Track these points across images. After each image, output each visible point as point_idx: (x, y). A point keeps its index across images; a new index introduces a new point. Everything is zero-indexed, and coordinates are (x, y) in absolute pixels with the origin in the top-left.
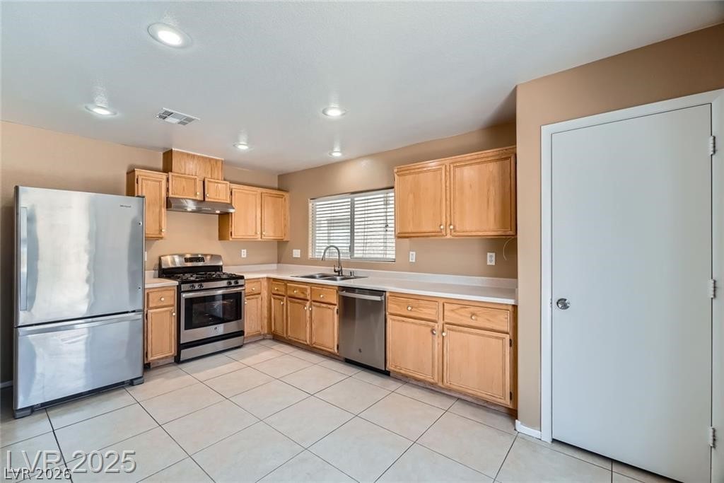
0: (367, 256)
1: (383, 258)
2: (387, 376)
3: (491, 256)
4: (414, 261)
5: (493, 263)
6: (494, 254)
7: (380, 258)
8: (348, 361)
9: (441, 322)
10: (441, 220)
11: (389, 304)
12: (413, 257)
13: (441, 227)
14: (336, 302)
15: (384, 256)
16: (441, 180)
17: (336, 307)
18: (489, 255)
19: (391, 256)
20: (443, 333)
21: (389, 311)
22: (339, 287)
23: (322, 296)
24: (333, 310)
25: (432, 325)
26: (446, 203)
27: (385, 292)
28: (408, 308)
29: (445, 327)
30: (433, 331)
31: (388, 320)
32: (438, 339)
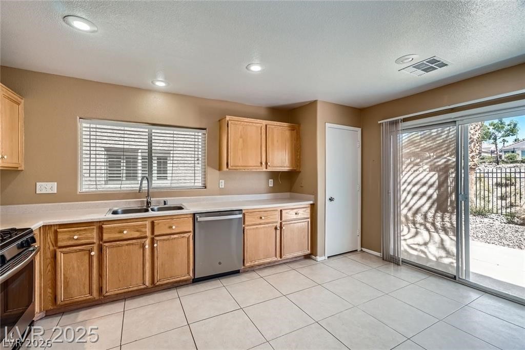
0: (174, 185)
1: (193, 186)
2: (239, 274)
3: (271, 181)
4: (223, 187)
5: (272, 185)
6: (272, 180)
7: (190, 187)
8: (196, 281)
9: (280, 221)
10: (261, 160)
11: (246, 219)
12: (222, 184)
13: (261, 163)
14: (191, 229)
15: (193, 184)
16: (261, 134)
17: (191, 234)
18: (270, 180)
19: (199, 184)
20: (281, 228)
21: (246, 223)
22: (194, 214)
23: (174, 227)
24: (188, 238)
25: (275, 224)
26: (264, 149)
27: (241, 210)
28: (261, 218)
29: (283, 223)
30: (276, 228)
31: (246, 230)
32: (278, 232)
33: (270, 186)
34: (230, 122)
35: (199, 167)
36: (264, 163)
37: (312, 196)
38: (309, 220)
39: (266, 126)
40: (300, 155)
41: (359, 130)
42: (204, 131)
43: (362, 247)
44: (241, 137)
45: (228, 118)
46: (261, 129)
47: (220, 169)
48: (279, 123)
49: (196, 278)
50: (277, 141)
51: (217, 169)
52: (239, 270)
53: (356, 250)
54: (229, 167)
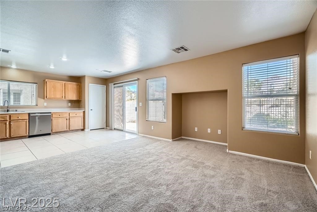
2: (50, 135)
8: (30, 137)
9: (69, 117)
10: (62, 95)
11: (53, 116)
12: (45, 104)
13: (62, 97)
14: (28, 118)
15: (31, 104)
16: (62, 86)
17: (28, 120)
18: (69, 103)
19: (34, 104)
20: (69, 119)
21: (53, 117)
22: (29, 113)
23: (20, 117)
24: (26, 121)
25: (66, 118)
26: (64, 91)
27: (51, 112)
28: (60, 115)
29: (70, 118)
30: (67, 119)
31: (53, 120)
32: (68, 121)
33: (69, 105)
34: (47, 82)
35: (34, 98)
36: (63, 97)
37: (84, 109)
38: (83, 117)
39: (65, 83)
40: (81, 95)
41: (105, 86)
42: (37, 84)
43: (106, 127)
44: (53, 87)
45: (46, 80)
46: (62, 85)
47: (44, 99)
48: (71, 83)
49: (30, 135)
50: (70, 89)
51: (43, 99)
52: (50, 133)
53: (104, 128)
54: (47, 98)
